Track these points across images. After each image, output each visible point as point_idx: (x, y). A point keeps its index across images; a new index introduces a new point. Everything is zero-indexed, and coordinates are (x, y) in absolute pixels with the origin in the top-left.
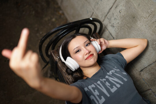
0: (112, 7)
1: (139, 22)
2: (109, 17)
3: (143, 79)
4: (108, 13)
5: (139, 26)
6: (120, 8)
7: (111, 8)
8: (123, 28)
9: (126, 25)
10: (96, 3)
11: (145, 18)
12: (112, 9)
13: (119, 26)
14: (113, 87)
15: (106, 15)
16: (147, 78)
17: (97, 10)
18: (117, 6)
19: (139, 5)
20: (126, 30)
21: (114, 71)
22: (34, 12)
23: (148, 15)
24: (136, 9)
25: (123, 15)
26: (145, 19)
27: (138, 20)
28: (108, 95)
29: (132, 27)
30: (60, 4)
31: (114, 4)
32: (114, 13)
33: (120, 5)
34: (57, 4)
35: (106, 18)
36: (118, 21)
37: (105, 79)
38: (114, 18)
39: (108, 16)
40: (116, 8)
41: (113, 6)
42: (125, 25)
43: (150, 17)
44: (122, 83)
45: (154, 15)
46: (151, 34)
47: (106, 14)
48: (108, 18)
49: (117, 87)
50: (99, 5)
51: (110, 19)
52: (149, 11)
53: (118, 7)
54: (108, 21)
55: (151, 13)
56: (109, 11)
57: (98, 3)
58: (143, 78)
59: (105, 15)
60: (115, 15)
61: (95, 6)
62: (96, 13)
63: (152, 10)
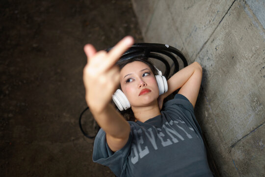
0: (207, 41)
1: (238, 66)
2: (201, 56)
3: (233, 161)
4: (201, 49)
5: (238, 71)
6: (217, 43)
7: (206, 43)
8: (217, 73)
9: (222, 69)
10: (188, 34)
11: (247, 59)
12: (208, 43)
13: (213, 69)
14: (167, 141)
15: (199, 53)
16: (239, 159)
17: (188, 45)
18: (214, 40)
19: (241, 39)
20: (221, 76)
21: (177, 122)
22: (103, 38)
23: (250, 55)
24: (237, 45)
25: (220, 53)
26: (247, 61)
27: (237, 61)
28: (156, 148)
29: (228, 72)
30: (143, 35)
31: (211, 36)
32: (208, 50)
33: (218, 39)
34: (141, 33)
35: (198, 57)
36: (212, 62)
37: (161, 128)
38: (208, 58)
39: (200, 54)
40: (212, 42)
41: (209, 39)
42: (220, 69)
43: (253, 57)
44: (182, 139)
45: (258, 55)
46: (252, 84)
47: (199, 50)
48: (199, 58)
49: (172, 142)
50: (192, 37)
51: (203, 59)
52: (253, 48)
53: (215, 42)
54: (200, 61)
55: (256, 51)
56: (203, 47)
57: (191, 35)
58: (233, 158)
59: (197, 52)
60: (209, 52)
61: (186, 39)
62: (186, 49)
63: (257, 47)
